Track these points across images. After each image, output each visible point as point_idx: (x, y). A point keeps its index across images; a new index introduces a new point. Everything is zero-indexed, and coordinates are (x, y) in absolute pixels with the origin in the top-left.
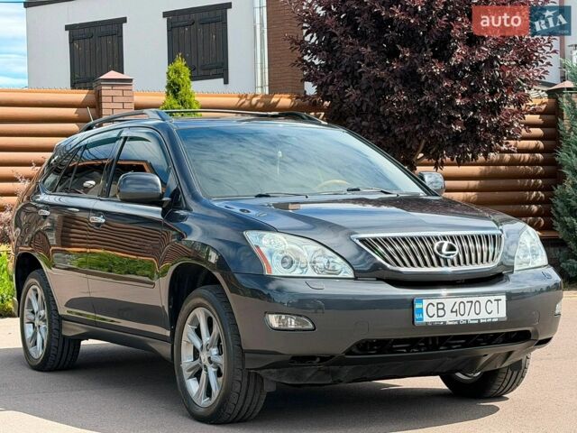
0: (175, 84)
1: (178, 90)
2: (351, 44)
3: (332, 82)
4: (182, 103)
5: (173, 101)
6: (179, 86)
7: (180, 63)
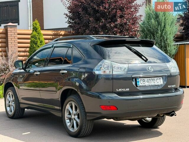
0: (35, 28)
1: (37, 30)
2: (87, 17)
3: (80, 28)
4: (38, 34)
5: (36, 33)
6: (37, 28)
7: (36, 21)
